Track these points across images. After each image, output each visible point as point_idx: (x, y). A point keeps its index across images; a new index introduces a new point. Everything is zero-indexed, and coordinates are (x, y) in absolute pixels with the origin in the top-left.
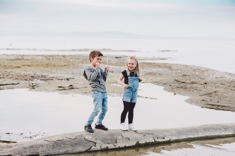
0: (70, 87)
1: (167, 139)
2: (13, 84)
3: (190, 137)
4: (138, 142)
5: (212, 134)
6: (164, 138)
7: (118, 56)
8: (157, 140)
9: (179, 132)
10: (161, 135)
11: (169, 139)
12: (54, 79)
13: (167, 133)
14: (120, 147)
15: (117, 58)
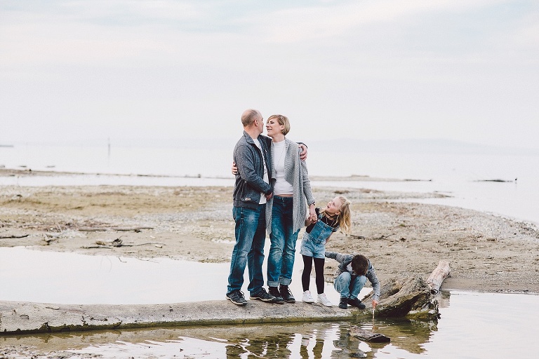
0: (116, 244)
1: (112, 322)
2: (13, 237)
3: (164, 320)
4: (47, 323)
5: (215, 318)
6: (106, 320)
7: (340, 190)
8: (90, 323)
9: (144, 310)
10: (101, 315)
11: (116, 322)
12: (109, 229)
13: (117, 311)
14: (7, 331)
15: (337, 192)
